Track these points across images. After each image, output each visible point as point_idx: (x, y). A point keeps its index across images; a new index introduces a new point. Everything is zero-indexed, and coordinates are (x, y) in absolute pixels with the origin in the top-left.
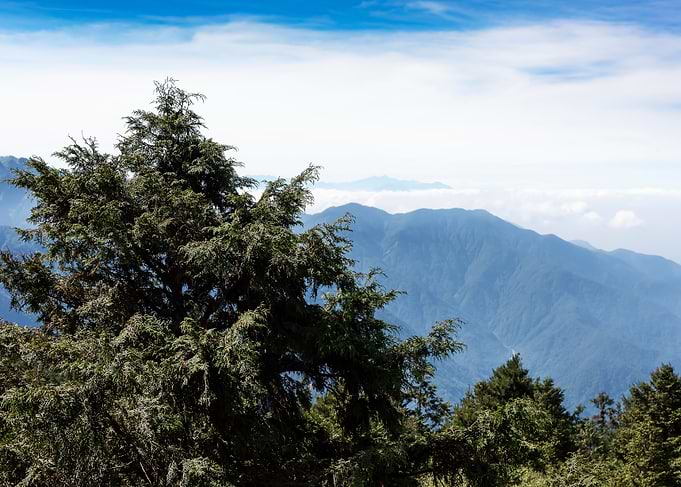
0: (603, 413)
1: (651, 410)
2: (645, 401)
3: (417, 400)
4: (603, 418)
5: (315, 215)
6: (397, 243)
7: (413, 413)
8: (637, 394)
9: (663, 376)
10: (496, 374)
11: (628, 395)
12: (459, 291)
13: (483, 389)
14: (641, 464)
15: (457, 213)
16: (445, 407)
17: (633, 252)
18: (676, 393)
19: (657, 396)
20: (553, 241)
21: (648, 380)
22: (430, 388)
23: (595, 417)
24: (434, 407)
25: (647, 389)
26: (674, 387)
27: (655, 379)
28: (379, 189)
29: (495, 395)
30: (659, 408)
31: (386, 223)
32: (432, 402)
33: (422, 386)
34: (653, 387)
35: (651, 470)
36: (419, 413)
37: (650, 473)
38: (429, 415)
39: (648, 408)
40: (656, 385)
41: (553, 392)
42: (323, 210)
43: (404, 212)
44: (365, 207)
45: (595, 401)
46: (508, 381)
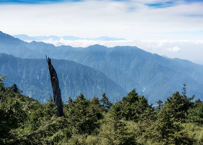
0: (160, 106)
1: (172, 105)
2: (170, 102)
3: (103, 102)
4: (160, 107)
5: (85, 48)
6: (110, 56)
7: (102, 106)
8: (168, 100)
9: (176, 95)
10: (129, 95)
11: (166, 100)
12: (128, 70)
13: (125, 99)
14: (161, 120)
15: (128, 47)
16: (111, 104)
17: (179, 59)
18: (179, 100)
19: (174, 100)
20: (156, 56)
21: (172, 96)
22: (107, 99)
23: (157, 107)
24: (108, 104)
25: (171, 98)
26: (179, 98)
27: (173, 96)
28: (105, 40)
29: (128, 101)
30: (175, 104)
31: (107, 50)
32: (107, 103)
33: (104, 98)
34: (173, 98)
35: (163, 122)
36: (104, 106)
37: (163, 123)
38: (107, 106)
39: (172, 104)
40: (174, 97)
41: (144, 100)
42: (88, 46)
43: (112, 47)
44: (101, 45)
45: (158, 102)
46: (132, 96)
